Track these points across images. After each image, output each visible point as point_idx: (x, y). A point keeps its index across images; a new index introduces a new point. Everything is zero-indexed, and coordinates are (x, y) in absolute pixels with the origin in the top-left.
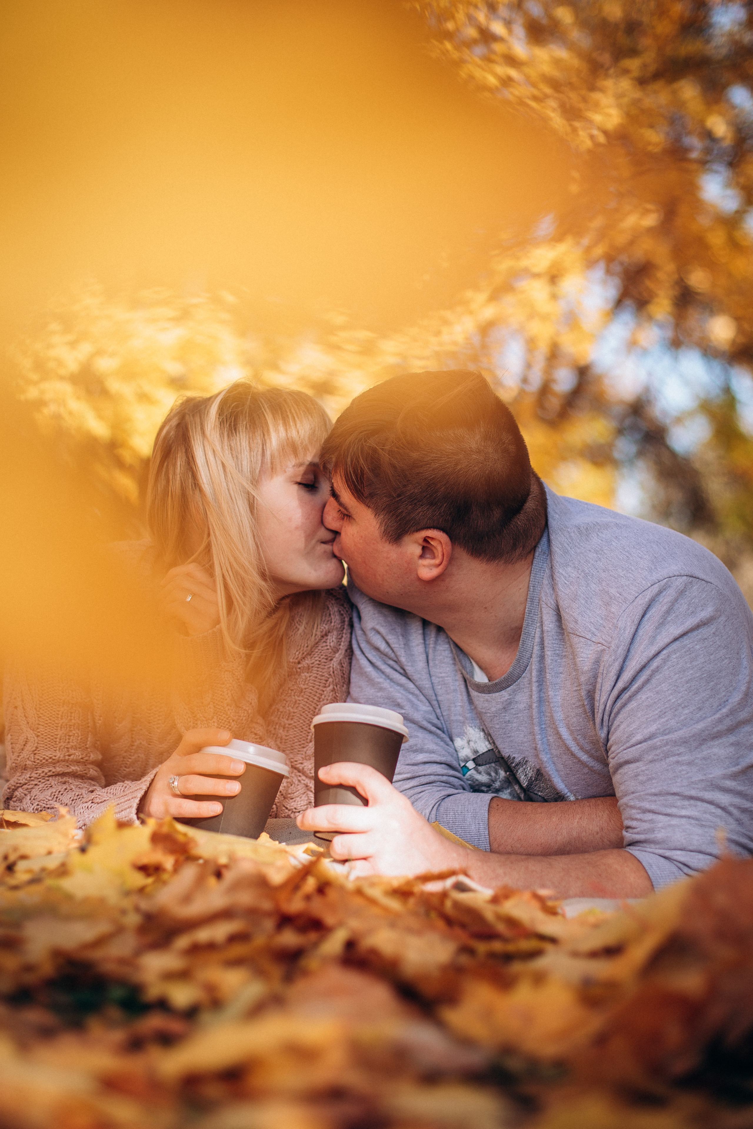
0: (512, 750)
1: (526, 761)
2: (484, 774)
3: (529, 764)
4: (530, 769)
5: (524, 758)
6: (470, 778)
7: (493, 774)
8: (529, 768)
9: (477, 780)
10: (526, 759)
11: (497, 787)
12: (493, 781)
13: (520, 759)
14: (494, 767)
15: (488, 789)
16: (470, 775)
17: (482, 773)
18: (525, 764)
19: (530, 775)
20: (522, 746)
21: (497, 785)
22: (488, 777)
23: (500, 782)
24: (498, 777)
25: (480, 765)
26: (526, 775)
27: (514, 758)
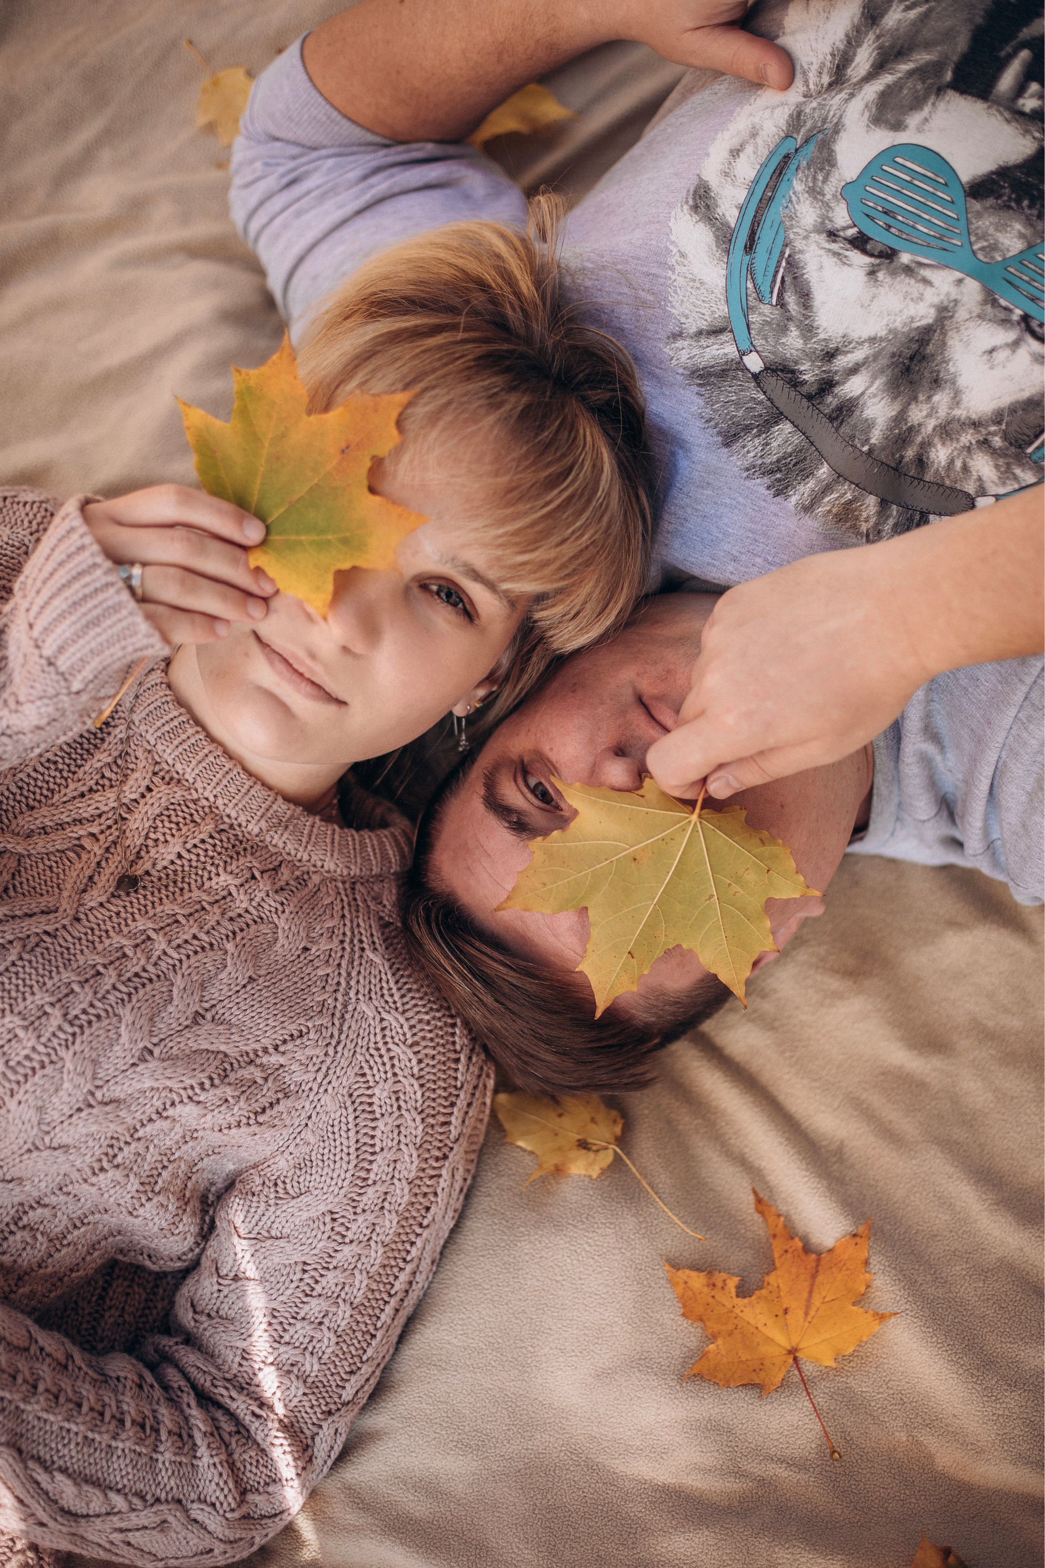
0: (763, 504)
1: (747, 469)
2: (974, 473)
3: (746, 464)
4: (748, 452)
5: (748, 477)
6: (1008, 478)
7: (958, 464)
8: (752, 454)
9: (997, 467)
10: (745, 475)
11: (972, 431)
12: (969, 449)
13: (758, 481)
14: (948, 476)
15: (990, 438)
16: (1004, 484)
17: (975, 477)
18: (754, 467)
19: (757, 441)
20: (738, 503)
21: (969, 437)
22: (971, 463)
23: (958, 440)
24: (955, 453)
25: (968, 495)
26: (767, 444)
27: (768, 488)
